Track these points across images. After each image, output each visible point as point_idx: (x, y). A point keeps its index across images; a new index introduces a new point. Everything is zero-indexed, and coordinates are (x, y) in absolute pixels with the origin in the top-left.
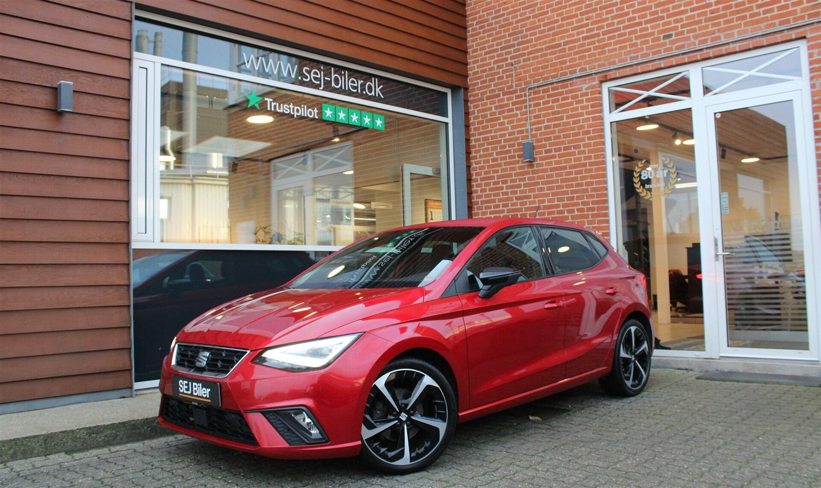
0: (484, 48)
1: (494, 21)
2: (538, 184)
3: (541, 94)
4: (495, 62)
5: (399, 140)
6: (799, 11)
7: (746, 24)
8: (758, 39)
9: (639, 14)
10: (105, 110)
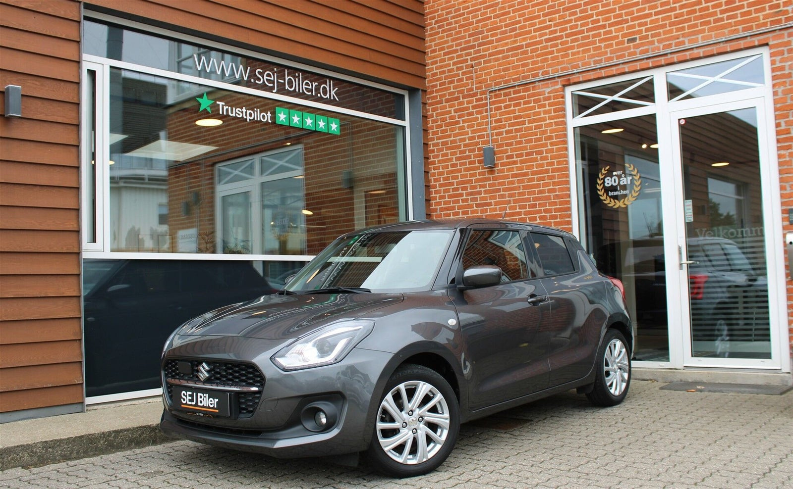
0: (443, 49)
1: (453, 20)
2: (499, 190)
3: (502, 98)
4: (454, 64)
5: (353, 144)
6: (761, 17)
7: (710, 30)
8: (722, 45)
9: (603, 17)
10: (54, 115)
